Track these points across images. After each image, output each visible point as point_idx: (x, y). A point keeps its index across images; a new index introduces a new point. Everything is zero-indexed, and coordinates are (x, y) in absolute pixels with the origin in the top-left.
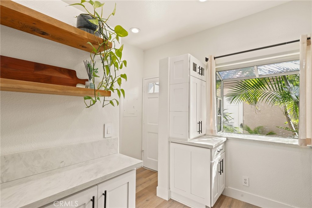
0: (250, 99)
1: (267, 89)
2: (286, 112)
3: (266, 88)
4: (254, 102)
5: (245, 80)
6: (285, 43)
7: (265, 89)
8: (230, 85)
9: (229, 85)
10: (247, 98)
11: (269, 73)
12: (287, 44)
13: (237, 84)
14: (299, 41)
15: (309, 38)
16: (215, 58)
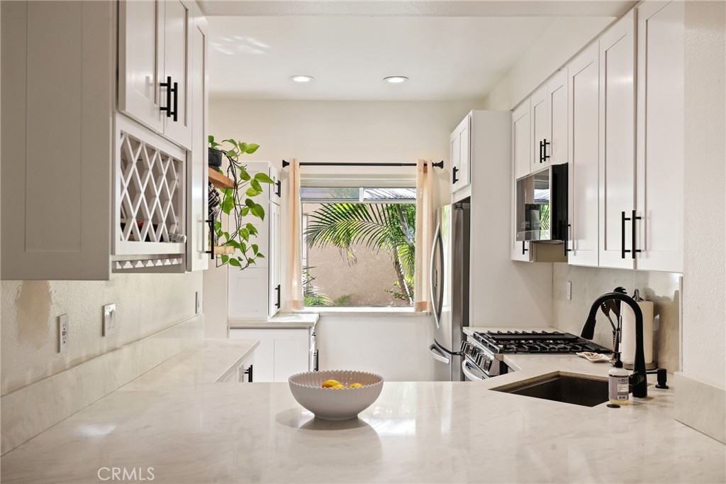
2: (397, 263)
6: (400, 165)
12: (403, 166)
14: (415, 165)
15: (425, 165)
16: (301, 164)
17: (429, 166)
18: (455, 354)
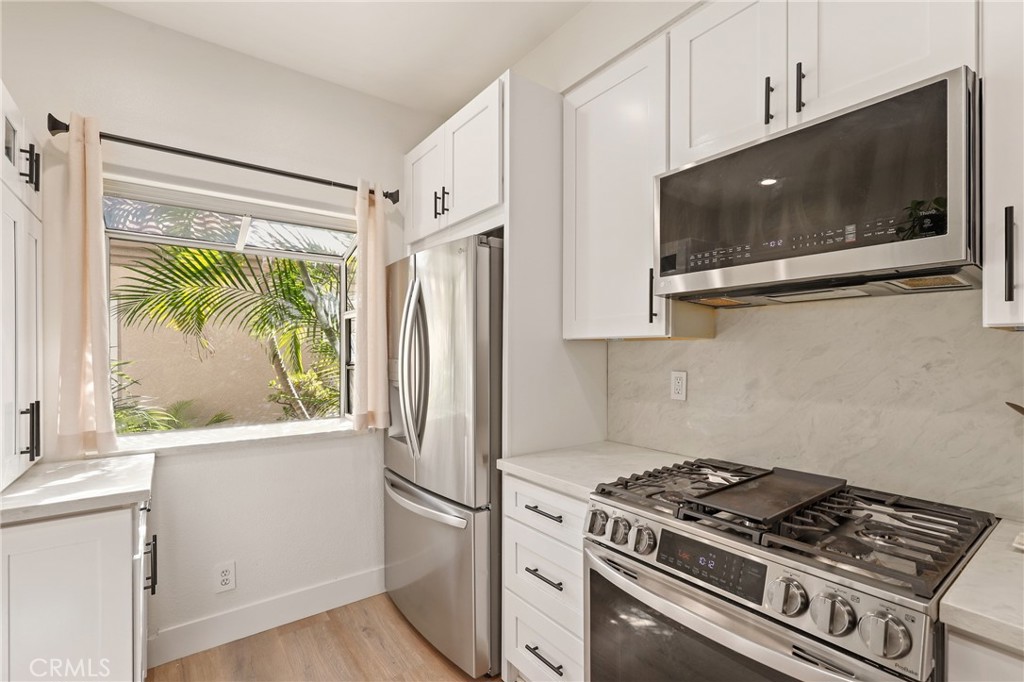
0: (181, 314)
1: (252, 288)
2: (275, 356)
3: (249, 285)
4: (193, 324)
5: (199, 249)
6: (329, 183)
7: (246, 286)
8: (130, 257)
9: (131, 253)
10: (172, 310)
11: (273, 245)
12: (333, 187)
13: (154, 256)
14: (355, 189)
15: (372, 192)
16: (103, 136)
17: (379, 196)
18: (479, 509)
